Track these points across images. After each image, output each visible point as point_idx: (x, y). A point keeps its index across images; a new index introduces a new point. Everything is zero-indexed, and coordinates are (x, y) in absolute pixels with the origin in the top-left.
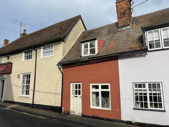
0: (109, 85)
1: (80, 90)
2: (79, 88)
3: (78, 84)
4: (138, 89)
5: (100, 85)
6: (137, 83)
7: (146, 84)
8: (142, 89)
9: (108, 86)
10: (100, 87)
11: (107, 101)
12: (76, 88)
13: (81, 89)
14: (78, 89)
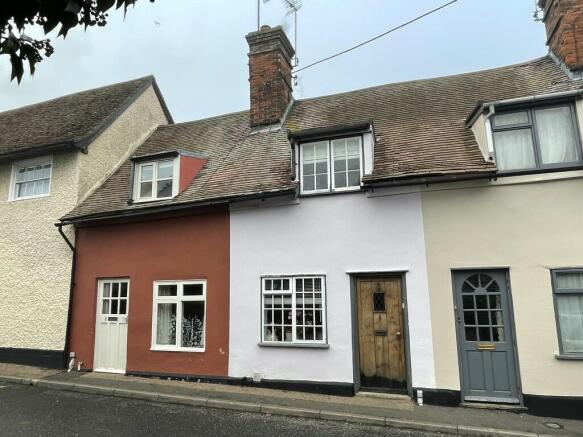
0: (204, 283)
1: (125, 301)
2: (124, 294)
3: (120, 282)
4: (272, 292)
5: (180, 285)
6: (270, 276)
7: (290, 279)
8: (282, 292)
9: (201, 286)
10: (180, 290)
11: (197, 328)
12: (115, 294)
13: (127, 298)
14: (119, 298)
